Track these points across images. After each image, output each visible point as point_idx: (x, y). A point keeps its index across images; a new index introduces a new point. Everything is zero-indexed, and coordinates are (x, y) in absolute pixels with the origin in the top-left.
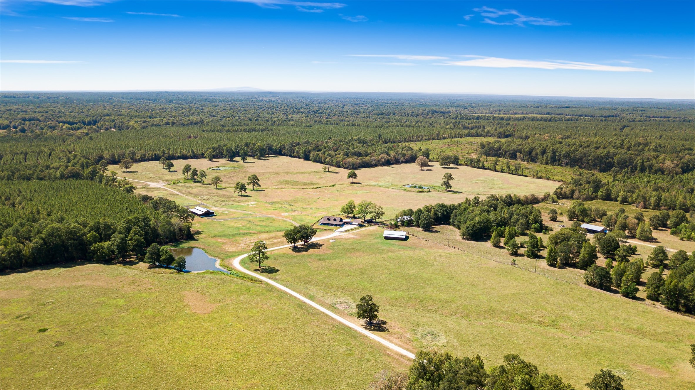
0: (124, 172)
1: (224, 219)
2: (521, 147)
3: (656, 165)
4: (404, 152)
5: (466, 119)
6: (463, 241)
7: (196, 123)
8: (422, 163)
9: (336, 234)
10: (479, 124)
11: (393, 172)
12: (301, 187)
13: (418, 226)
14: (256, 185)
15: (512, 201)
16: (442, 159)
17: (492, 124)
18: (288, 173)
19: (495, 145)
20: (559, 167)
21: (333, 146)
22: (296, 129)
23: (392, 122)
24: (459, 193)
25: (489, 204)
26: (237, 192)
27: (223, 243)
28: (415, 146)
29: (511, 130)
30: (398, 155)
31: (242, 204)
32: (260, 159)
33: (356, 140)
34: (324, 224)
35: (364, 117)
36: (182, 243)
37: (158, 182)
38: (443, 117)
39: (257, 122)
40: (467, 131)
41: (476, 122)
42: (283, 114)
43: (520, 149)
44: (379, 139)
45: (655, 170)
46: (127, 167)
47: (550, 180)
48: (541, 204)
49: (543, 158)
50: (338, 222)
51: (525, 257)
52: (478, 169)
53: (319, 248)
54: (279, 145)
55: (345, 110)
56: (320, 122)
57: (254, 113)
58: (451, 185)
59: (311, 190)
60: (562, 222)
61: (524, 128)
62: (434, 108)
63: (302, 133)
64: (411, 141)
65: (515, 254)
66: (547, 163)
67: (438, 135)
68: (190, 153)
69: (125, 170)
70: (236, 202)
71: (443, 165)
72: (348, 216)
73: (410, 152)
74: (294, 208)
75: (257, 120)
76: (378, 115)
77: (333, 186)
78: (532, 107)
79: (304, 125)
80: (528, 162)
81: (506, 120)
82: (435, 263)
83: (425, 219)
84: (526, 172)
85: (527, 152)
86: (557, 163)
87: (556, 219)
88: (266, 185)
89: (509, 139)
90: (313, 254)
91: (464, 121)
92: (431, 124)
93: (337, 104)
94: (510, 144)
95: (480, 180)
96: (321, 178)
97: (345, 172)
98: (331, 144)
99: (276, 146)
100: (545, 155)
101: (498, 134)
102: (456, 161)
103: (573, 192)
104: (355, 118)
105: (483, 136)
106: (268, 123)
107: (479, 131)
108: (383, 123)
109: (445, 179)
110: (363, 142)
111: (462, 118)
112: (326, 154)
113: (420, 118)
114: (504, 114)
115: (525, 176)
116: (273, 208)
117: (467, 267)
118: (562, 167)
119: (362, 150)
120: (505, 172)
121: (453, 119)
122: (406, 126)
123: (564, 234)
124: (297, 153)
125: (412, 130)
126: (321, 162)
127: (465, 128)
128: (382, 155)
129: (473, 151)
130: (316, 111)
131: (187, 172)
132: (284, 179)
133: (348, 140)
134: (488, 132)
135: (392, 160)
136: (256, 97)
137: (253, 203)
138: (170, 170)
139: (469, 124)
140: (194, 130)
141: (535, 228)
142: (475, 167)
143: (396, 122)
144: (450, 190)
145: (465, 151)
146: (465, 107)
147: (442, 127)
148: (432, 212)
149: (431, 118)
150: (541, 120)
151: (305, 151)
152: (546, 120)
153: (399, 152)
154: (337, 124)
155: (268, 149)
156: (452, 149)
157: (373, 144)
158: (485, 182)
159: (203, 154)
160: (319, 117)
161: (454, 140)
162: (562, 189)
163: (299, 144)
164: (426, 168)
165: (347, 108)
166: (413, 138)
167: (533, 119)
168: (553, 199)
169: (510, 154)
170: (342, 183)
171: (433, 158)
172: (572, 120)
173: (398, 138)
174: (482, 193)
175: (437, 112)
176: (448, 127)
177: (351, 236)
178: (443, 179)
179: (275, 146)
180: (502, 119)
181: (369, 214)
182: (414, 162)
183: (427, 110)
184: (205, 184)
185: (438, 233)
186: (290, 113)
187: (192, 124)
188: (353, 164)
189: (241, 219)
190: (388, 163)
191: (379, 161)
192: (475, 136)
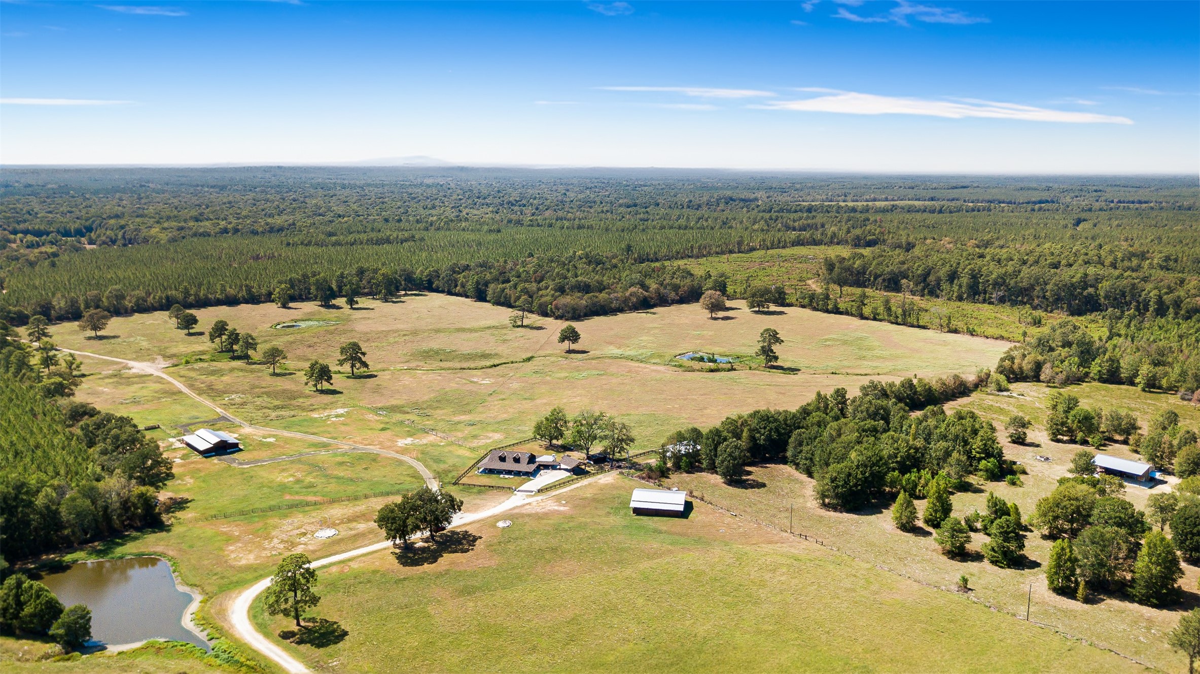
0: (90, 338)
1: (258, 461)
2: (906, 266)
3: (1188, 300)
4: (677, 281)
5: (789, 211)
6: (823, 512)
7: (281, 229)
8: (712, 303)
9: (514, 501)
10: (814, 221)
11: (656, 325)
12: (458, 365)
13: (712, 469)
14: (358, 365)
15: (915, 393)
16: (754, 295)
17: (838, 219)
18: (438, 331)
19: (854, 263)
20: (986, 306)
21: (535, 272)
22: (472, 236)
23: (653, 221)
24: (794, 370)
25: (872, 409)
26: (312, 383)
27: (230, 539)
28: (698, 268)
29: (877, 232)
30: (665, 288)
31: (315, 415)
32: (386, 301)
33: (581, 258)
34: (490, 471)
35: (602, 212)
36: (125, 539)
37: (153, 360)
38: (745, 209)
39: (397, 224)
40: (793, 235)
41: (808, 218)
42: (453, 207)
43: (905, 270)
44: (628, 254)
45: (1188, 312)
46: (95, 328)
47: (977, 335)
48: (975, 396)
49: (952, 287)
50: (524, 467)
51: (986, 563)
52: (826, 315)
53: (467, 551)
54: (427, 271)
55: (568, 200)
56: (519, 223)
57: (399, 208)
58: (777, 354)
59: (479, 372)
60: (1038, 446)
61: (898, 227)
62: (728, 193)
63: (479, 244)
64: (689, 257)
65: (960, 554)
66: (960, 298)
67: (740, 243)
68: (243, 293)
69: (93, 334)
70: (304, 409)
71: (754, 307)
72: (551, 445)
73: (688, 281)
74: (429, 423)
75: (400, 221)
76: (628, 207)
77: (529, 359)
78: (901, 187)
79: (486, 228)
80: (923, 296)
81: (861, 212)
82: (763, 593)
83: (730, 455)
84: (924, 319)
85: (919, 276)
86: (981, 298)
87: (1024, 440)
88: (384, 362)
89: (876, 249)
90: (447, 572)
91: (784, 215)
92: (724, 223)
93: (554, 188)
94: (884, 260)
95: (834, 340)
96: (505, 341)
97: (555, 326)
98: (530, 268)
99: (422, 272)
100: (955, 282)
101: (853, 240)
102: (781, 299)
103: (1038, 366)
104: (586, 214)
105: (825, 244)
106: (418, 226)
107: (818, 236)
108: (636, 223)
109: (764, 341)
110: (594, 261)
111: (781, 210)
112: (519, 289)
113: (704, 211)
114: (853, 201)
115: (924, 327)
116: (382, 426)
117: (845, 605)
118: (991, 307)
119: (592, 278)
120: (881, 320)
121: (764, 211)
122: (680, 228)
123: (1077, 499)
124: (463, 286)
125: (689, 234)
126: (510, 306)
127: (788, 228)
128: (633, 289)
129: (809, 276)
130: (514, 203)
131: (220, 336)
132: (425, 346)
133: (567, 258)
134: (834, 235)
135: (652, 298)
136: (411, 178)
137: (341, 411)
138: (191, 331)
139: (794, 221)
140: (272, 244)
141: (987, 471)
142: (820, 311)
143: (660, 219)
144: (775, 364)
145: (795, 275)
146: (783, 191)
147: (747, 229)
148: (745, 434)
149: (724, 211)
150: (925, 211)
151: (478, 283)
152: (933, 211)
153: (667, 281)
154: (550, 225)
155: (405, 280)
156: (768, 270)
157: (615, 266)
158: (845, 343)
159: (270, 294)
160: (519, 213)
161: (770, 252)
162: (1012, 359)
163: (467, 268)
164: (721, 314)
165: (571, 195)
166: (692, 251)
167: (910, 210)
168: (998, 383)
169: (884, 280)
170: (548, 352)
171: (735, 292)
172: (979, 211)
173: (664, 251)
174: (844, 371)
175: (734, 200)
176: (756, 227)
177: (552, 506)
178: (759, 341)
179: (419, 272)
180: (854, 210)
181: (597, 441)
182: (697, 300)
183: (715, 196)
184: (255, 363)
185: (762, 490)
186: (466, 207)
187: (271, 230)
188: (574, 310)
189: (298, 460)
190: (645, 304)
191: (626, 300)
192: (809, 244)
